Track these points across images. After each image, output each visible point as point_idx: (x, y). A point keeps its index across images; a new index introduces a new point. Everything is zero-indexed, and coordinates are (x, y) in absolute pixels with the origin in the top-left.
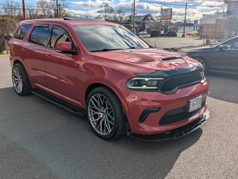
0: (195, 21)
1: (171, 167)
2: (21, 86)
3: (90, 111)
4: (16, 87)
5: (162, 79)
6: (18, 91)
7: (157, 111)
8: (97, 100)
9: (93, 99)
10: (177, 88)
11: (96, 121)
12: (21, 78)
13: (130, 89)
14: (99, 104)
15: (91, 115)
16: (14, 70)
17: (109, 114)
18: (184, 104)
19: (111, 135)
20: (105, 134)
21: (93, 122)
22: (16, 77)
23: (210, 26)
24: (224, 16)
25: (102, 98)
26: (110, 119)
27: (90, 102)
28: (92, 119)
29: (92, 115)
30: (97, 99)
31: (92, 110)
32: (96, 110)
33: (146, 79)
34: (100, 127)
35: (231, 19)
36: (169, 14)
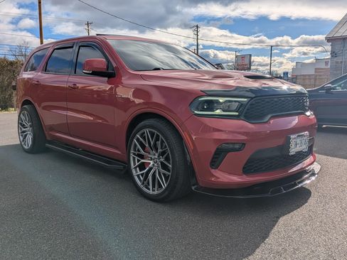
0: (284, 73)
1: (265, 236)
2: (30, 138)
3: (134, 158)
4: (23, 141)
5: (246, 100)
6: (26, 147)
7: (239, 150)
8: (145, 141)
9: (138, 140)
10: (269, 116)
11: (142, 175)
12: (31, 126)
13: (196, 114)
14: (147, 145)
15: (135, 164)
16: (22, 115)
17: (162, 160)
18: (281, 141)
19: (167, 193)
20: (156, 192)
21: (138, 176)
22: (23, 126)
23: (307, 77)
24: (327, 63)
25: (152, 134)
26: (164, 166)
27: (133, 144)
28: (136, 173)
29: (137, 164)
30: (144, 138)
31: (137, 158)
32: (142, 157)
33: (221, 100)
34: (148, 183)
35: (337, 62)
36: (247, 61)
